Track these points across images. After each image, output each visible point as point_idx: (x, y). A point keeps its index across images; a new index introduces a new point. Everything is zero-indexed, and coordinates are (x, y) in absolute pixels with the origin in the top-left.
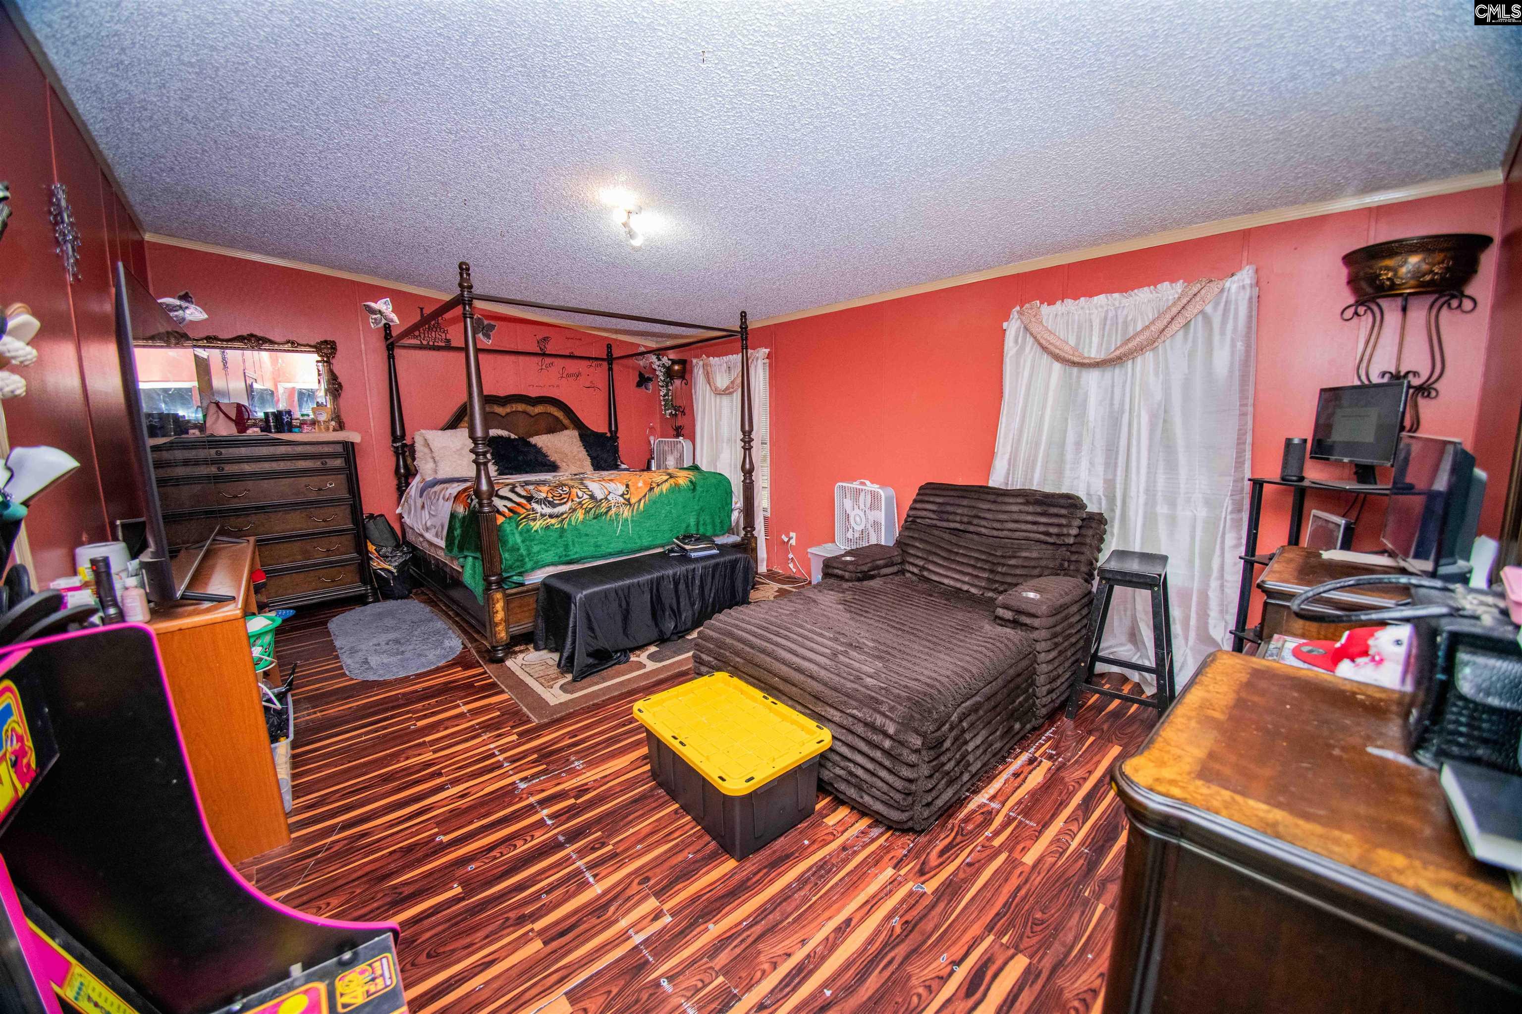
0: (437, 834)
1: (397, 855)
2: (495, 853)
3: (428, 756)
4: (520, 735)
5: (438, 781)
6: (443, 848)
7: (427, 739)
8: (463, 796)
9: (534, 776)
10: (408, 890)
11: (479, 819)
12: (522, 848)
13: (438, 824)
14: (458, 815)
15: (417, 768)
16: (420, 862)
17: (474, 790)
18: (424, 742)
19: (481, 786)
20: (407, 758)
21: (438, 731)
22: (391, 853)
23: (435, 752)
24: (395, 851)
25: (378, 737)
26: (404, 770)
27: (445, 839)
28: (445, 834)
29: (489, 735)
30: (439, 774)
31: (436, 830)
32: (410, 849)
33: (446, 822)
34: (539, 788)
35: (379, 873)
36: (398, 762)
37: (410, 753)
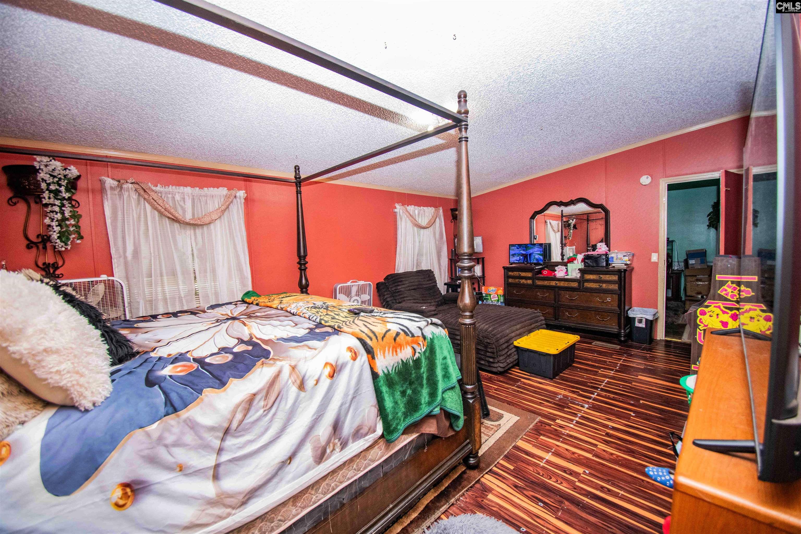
0: (633, 416)
1: (653, 421)
2: (621, 400)
3: (602, 446)
4: (554, 420)
5: (611, 432)
6: (634, 412)
7: (589, 456)
8: (610, 419)
9: (578, 405)
10: (657, 411)
11: (614, 409)
12: (612, 396)
13: (629, 419)
14: (618, 415)
15: (613, 445)
16: (646, 414)
17: (603, 418)
18: (594, 456)
19: (599, 417)
20: (612, 454)
21: (580, 455)
22: (654, 423)
23: (596, 445)
24: (652, 423)
25: (613, 485)
26: (620, 450)
27: (632, 414)
28: (630, 414)
29: (563, 431)
30: (608, 435)
31: (632, 417)
32: (647, 420)
33: (627, 418)
34: (583, 402)
35: (663, 421)
36: (618, 456)
37: (607, 456)
